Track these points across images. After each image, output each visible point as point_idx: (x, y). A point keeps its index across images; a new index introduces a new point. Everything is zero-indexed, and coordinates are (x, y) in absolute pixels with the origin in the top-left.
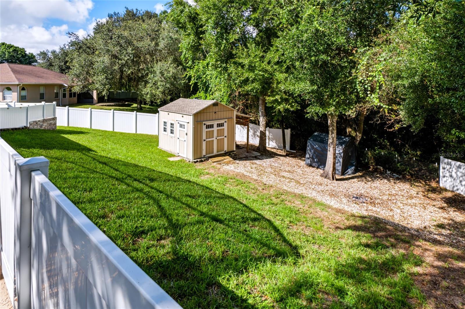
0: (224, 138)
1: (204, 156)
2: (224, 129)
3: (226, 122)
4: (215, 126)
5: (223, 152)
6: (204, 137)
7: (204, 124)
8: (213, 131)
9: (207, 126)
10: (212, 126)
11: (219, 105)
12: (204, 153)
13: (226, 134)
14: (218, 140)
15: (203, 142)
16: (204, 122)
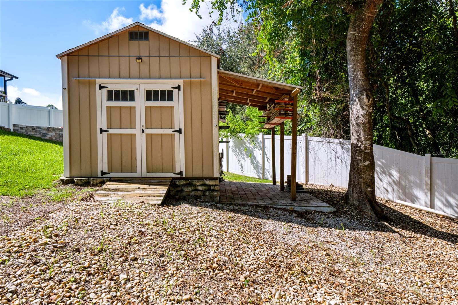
0: (172, 136)
1: (103, 173)
2: (172, 108)
3: (179, 88)
4: (140, 96)
5: (171, 175)
6: (102, 121)
7: (101, 87)
8: (132, 109)
9: (110, 92)
10: (129, 95)
11: (150, 35)
12: (102, 165)
13: (179, 122)
14: (149, 137)
15: (99, 135)
16: (99, 81)
